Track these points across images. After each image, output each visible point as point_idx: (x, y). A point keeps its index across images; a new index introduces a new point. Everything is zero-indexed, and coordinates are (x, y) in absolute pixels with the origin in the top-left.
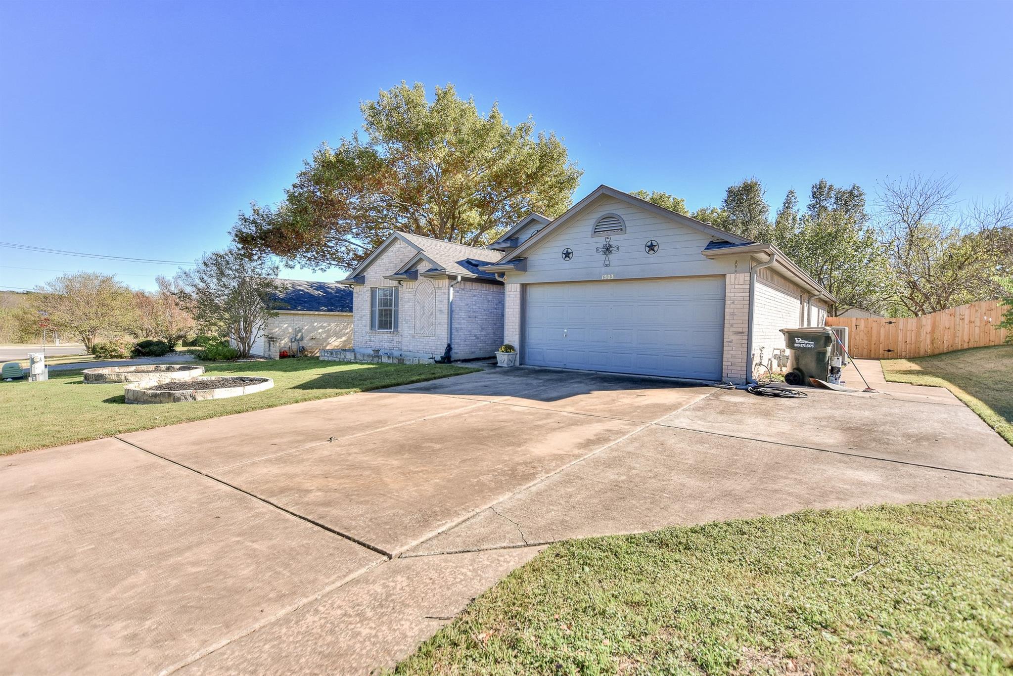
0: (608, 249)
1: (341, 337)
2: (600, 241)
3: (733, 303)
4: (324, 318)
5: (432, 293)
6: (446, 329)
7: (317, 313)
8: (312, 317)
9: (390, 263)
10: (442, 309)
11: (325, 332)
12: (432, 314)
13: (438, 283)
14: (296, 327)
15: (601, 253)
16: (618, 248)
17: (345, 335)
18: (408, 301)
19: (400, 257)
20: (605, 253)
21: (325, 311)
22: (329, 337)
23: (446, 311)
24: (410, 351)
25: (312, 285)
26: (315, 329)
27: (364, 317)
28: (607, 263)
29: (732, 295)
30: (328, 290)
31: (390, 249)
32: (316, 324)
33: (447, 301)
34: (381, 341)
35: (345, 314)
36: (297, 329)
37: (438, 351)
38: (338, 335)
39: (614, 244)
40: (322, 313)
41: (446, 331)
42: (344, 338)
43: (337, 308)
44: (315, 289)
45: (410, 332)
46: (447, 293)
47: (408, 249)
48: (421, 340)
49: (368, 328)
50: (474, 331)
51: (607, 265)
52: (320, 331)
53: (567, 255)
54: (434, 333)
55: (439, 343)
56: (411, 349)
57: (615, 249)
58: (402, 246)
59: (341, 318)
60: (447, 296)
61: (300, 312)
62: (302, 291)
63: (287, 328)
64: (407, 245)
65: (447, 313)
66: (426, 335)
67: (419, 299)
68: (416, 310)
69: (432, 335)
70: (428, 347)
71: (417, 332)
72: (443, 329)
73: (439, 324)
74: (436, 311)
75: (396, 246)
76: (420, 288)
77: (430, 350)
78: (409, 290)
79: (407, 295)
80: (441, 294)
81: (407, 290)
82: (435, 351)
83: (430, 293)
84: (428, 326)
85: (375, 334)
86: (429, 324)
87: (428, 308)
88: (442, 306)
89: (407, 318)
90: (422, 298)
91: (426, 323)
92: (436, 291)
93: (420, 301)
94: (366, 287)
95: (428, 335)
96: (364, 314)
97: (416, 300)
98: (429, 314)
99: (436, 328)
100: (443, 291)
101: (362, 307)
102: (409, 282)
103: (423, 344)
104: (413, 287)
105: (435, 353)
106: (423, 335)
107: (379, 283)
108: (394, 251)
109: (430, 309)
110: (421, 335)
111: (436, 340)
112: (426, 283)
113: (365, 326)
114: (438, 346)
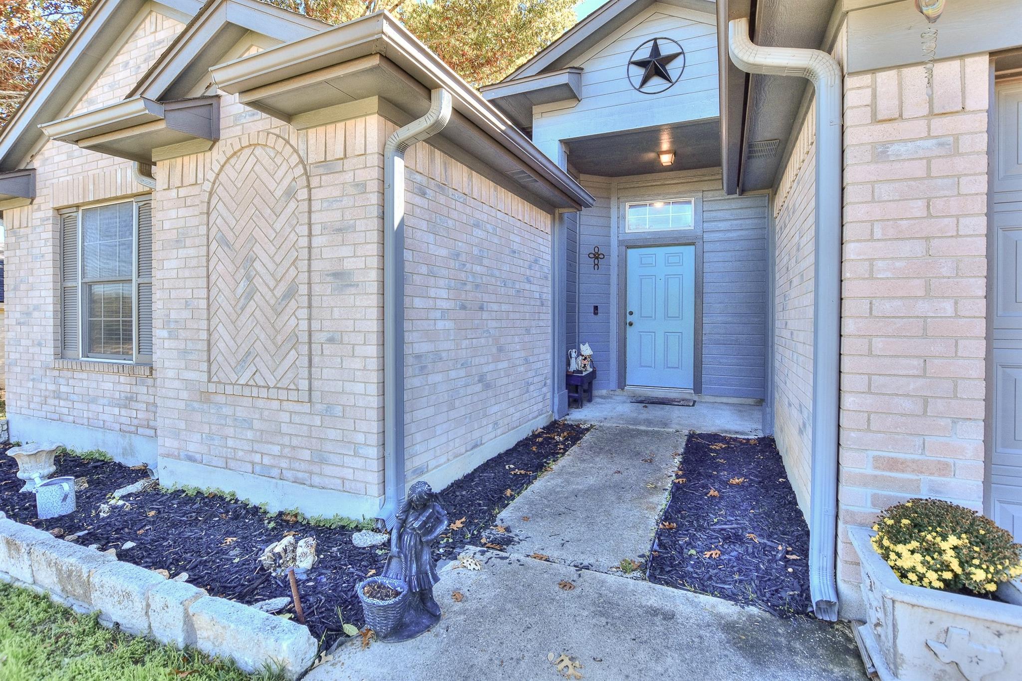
5: (290, 193)
6: (373, 364)
10: (349, 264)
12: (291, 293)
13: (320, 141)
23: (373, 275)
27: (36, 314)
31: (120, 59)
33: (374, 224)
34: (94, 400)
41: (374, 377)
45: (185, 375)
46: (374, 186)
48: (241, 413)
49: (49, 350)
50: (476, 361)
54: (304, 384)
58: (161, 36)
60: (374, 199)
65: (374, 288)
66: (264, 393)
67: (225, 228)
68: (213, 278)
69: (293, 395)
70: (276, 450)
71: (221, 375)
72: (357, 364)
73: (331, 340)
74: (316, 278)
75: (140, 43)
76: (233, 174)
77: (284, 464)
78: (183, 192)
79: (173, 214)
80: (336, 192)
81: (173, 193)
82: (316, 469)
83: (278, 193)
84: (272, 348)
85: (69, 374)
86: (279, 339)
87: (272, 267)
88: (346, 251)
89: (173, 315)
90: (242, 223)
91: (263, 336)
92: (314, 182)
93: (230, 237)
94: (39, 209)
95: (273, 393)
96: (35, 302)
97: (214, 230)
98: (279, 292)
99: (316, 360)
100: (348, 177)
101: (31, 279)
102: (186, 159)
103: (250, 435)
104: (200, 176)
105: (316, 480)
106: (247, 391)
107: (81, 186)
108: (132, 63)
109: (281, 270)
110: (238, 390)
111: (317, 421)
112: (259, 151)
113: (40, 344)
114: (329, 447)
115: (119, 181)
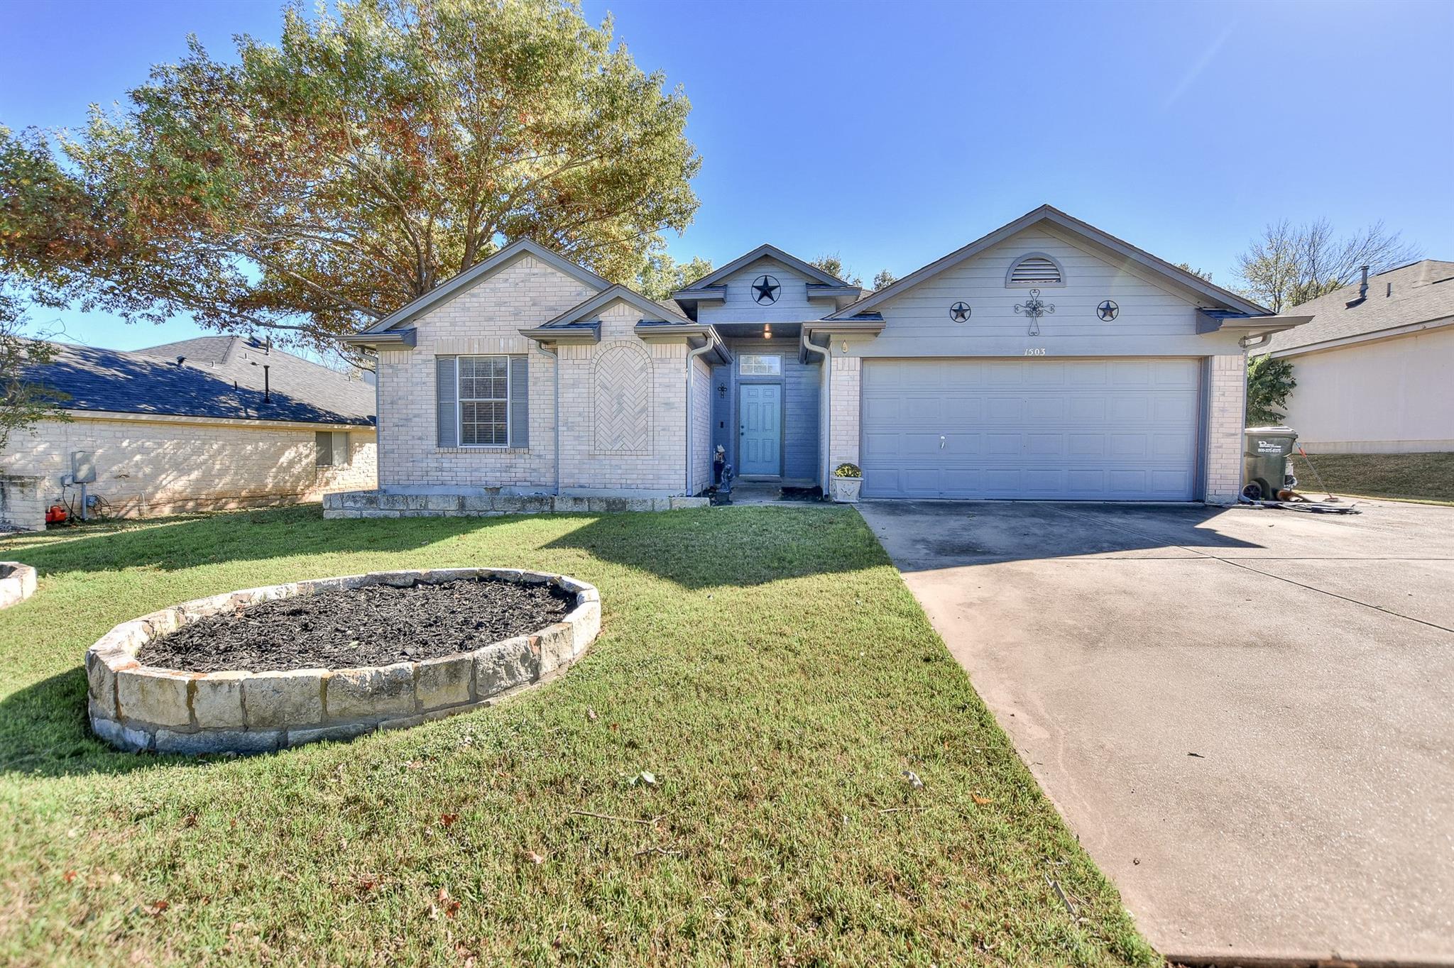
0: (1034, 309)
1: (188, 473)
2: (1022, 294)
3: (1223, 395)
4: (147, 430)
5: (642, 369)
6: (683, 438)
7: (131, 417)
8: (117, 427)
9: (499, 304)
10: (672, 400)
11: (150, 462)
12: (644, 410)
13: (658, 350)
14: (75, 449)
15: (1024, 314)
16: (1052, 309)
17: (199, 466)
18: (574, 385)
19: (531, 294)
20: (1029, 314)
21: (153, 413)
22: (159, 470)
23: (684, 405)
24: (581, 487)
25: (85, 354)
26: (126, 455)
28: (1034, 329)
29: (1222, 384)
30: (131, 367)
32: (125, 444)
33: (685, 385)
35: (199, 420)
36: (79, 456)
37: (661, 481)
38: (181, 468)
39: (1046, 302)
40: (144, 417)
41: (683, 443)
42: (195, 475)
43: (177, 407)
44: (97, 364)
45: (579, 448)
46: (683, 370)
47: (555, 280)
48: (613, 463)
51: (1034, 334)
52: (138, 458)
53: (960, 312)
54: (650, 448)
55: (663, 467)
56: (583, 482)
57: (1048, 309)
58: (536, 271)
59: (187, 430)
60: (683, 375)
61: (88, 414)
62: (67, 365)
63: (47, 453)
64: (550, 270)
65: (684, 410)
66: (629, 453)
67: (605, 381)
68: (597, 403)
69: (645, 453)
70: (635, 476)
71: (602, 447)
72: (676, 438)
73: (663, 430)
74: (656, 405)
75: (517, 271)
76: (610, 358)
77: (639, 482)
78: (576, 362)
79: (571, 371)
80: (667, 371)
81: (571, 362)
82: (655, 482)
83: (636, 369)
84: (632, 434)
85: (453, 456)
86: (637, 429)
87: (633, 399)
88: (670, 395)
89: (570, 420)
90: (616, 379)
91: (627, 428)
92: (655, 366)
93: (609, 385)
94: (420, 353)
95: (634, 453)
96: (416, 412)
97: (598, 382)
98: (637, 410)
99: (656, 438)
100: (673, 366)
101: (410, 398)
102: (579, 347)
103: (619, 471)
104: (589, 356)
105: (655, 487)
106: (619, 453)
107: (466, 345)
108: (510, 280)
109: (638, 401)
110: (613, 453)
111: (657, 462)
112: (625, 349)
113: (420, 438)
114: (662, 472)
115: (502, 345)
